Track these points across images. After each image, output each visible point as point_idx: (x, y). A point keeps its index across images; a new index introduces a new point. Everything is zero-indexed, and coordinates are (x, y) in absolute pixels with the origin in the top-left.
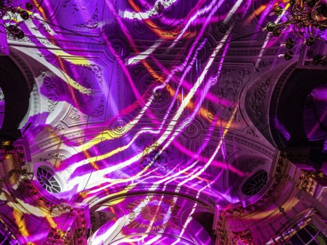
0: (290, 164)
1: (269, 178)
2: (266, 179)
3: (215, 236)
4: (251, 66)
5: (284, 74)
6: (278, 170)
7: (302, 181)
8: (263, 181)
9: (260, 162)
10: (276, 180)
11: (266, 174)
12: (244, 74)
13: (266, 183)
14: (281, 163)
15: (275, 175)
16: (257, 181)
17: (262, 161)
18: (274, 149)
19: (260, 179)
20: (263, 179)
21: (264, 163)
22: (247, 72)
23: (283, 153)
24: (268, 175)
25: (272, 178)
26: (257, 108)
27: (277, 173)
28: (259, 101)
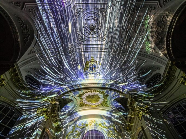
0: (177, 69)
1: (162, 78)
2: (161, 78)
3: (128, 109)
4: (157, 3)
5: (180, 8)
6: (169, 72)
7: (183, 78)
8: (158, 79)
9: (157, 68)
10: (166, 79)
11: (160, 75)
12: (152, 9)
13: (160, 80)
14: (170, 68)
15: (166, 75)
16: (155, 79)
17: (158, 68)
18: (167, 60)
19: (157, 79)
20: (159, 78)
21: (160, 69)
22: (154, 8)
23: (173, 62)
24: (162, 76)
25: (164, 78)
26: (158, 34)
27: (167, 74)
28: (160, 29)
